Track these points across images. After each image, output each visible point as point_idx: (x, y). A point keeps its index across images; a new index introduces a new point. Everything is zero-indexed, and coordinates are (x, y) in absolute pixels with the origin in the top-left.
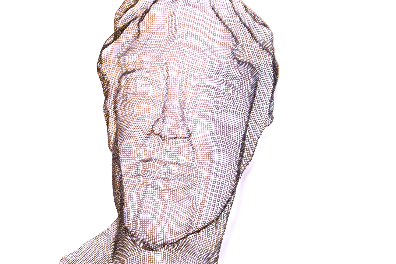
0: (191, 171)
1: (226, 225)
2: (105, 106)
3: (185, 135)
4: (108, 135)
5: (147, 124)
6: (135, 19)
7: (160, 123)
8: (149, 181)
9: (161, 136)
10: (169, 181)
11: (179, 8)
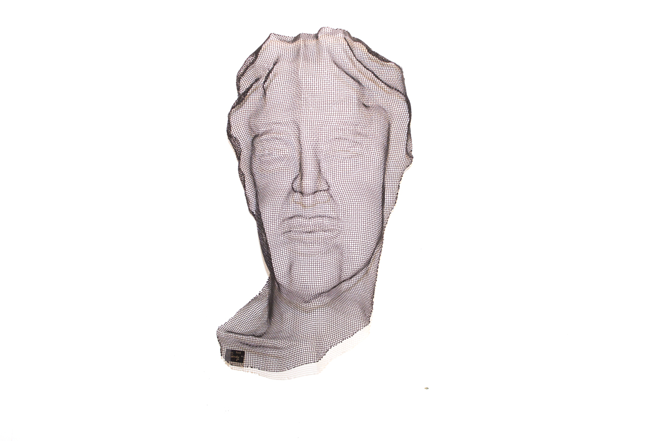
0: (335, 222)
1: (377, 271)
2: (239, 169)
3: (324, 189)
4: (246, 198)
5: (286, 183)
6: (257, 80)
7: (298, 180)
8: (297, 236)
9: (301, 193)
10: (314, 234)
11: (300, 67)
